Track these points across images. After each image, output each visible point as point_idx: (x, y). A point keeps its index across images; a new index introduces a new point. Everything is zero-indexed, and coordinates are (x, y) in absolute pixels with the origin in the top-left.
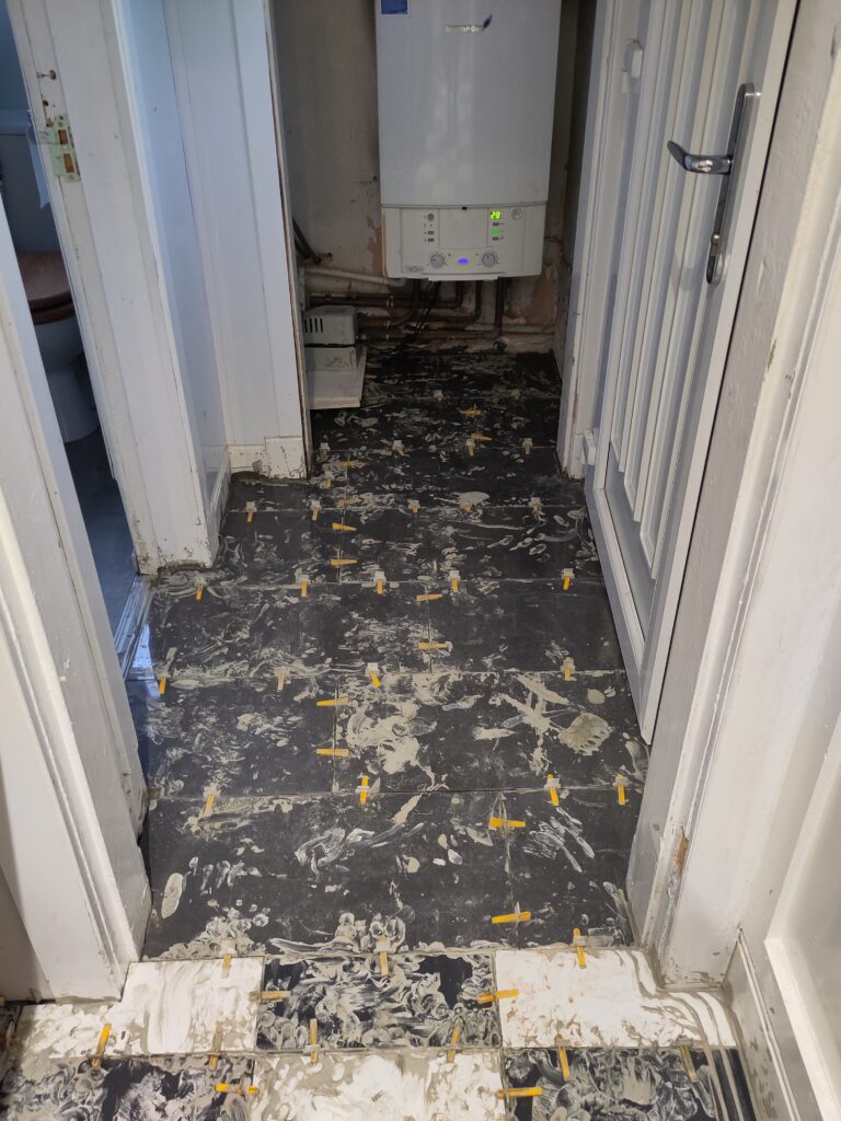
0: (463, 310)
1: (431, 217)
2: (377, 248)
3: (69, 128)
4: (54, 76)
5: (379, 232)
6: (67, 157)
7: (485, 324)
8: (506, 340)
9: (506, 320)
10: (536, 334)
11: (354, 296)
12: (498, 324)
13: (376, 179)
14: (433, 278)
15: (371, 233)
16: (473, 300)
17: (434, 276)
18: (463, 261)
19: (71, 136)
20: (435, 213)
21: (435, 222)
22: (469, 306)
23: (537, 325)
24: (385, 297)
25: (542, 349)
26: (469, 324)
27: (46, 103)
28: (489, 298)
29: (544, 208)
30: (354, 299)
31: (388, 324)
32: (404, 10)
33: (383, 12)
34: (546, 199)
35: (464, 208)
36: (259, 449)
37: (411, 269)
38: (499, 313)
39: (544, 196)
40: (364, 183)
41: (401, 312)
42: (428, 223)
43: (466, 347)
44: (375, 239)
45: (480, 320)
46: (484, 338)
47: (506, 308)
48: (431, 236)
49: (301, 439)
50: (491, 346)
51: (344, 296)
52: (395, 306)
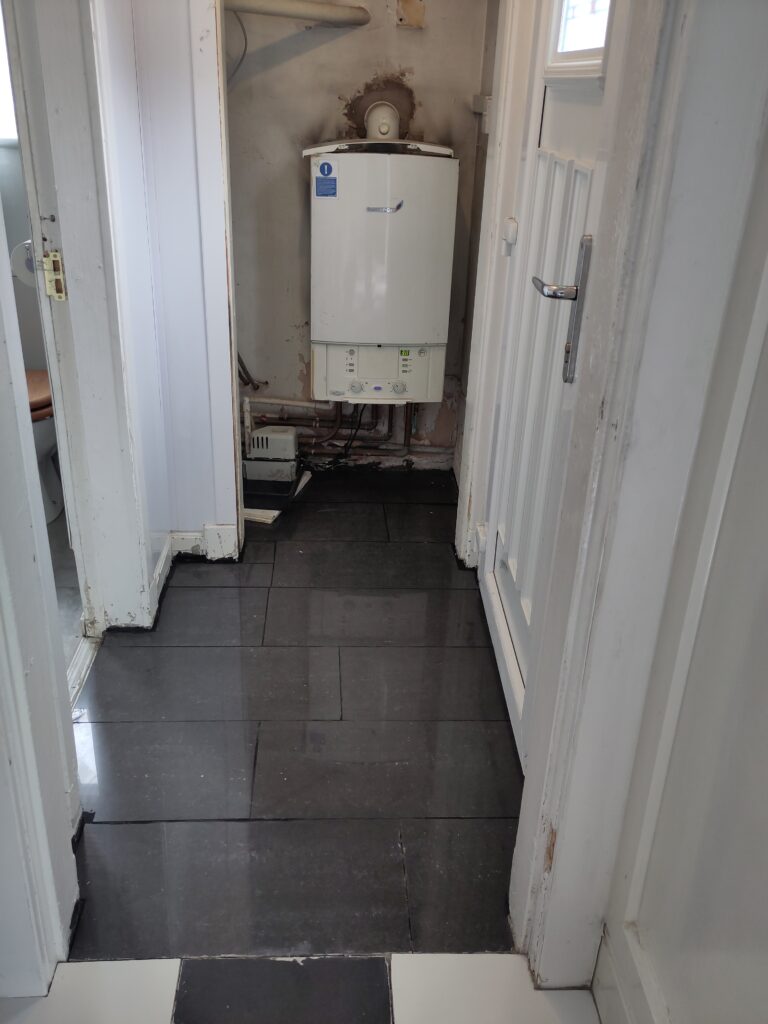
0: (378, 432)
1: (352, 352)
2: (306, 377)
3: (62, 259)
4: (53, 219)
5: (308, 366)
6: (57, 282)
7: (396, 444)
8: (414, 459)
9: (413, 441)
10: (438, 453)
11: (286, 416)
12: (407, 443)
13: (308, 323)
14: (353, 401)
15: (301, 366)
16: (386, 423)
17: (353, 399)
18: (378, 389)
19: (63, 265)
20: (355, 349)
21: (355, 357)
22: (383, 428)
23: (440, 446)
24: (313, 419)
25: (444, 466)
26: (383, 444)
27: (45, 239)
28: (400, 423)
29: (445, 348)
30: (284, 420)
31: (314, 441)
32: (334, 194)
33: (317, 195)
34: (446, 341)
35: (379, 346)
36: (198, 535)
37: (334, 393)
38: (408, 434)
39: (444, 338)
40: (298, 327)
41: (324, 431)
42: (350, 357)
43: (380, 463)
44: (305, 372)
45: (392, 441)
46: (395, 456)
47: (414, 431)
48: (351, 368)
49: (235, 527)
50: (401, 463)
51: (277, 416)
52: (320, 426)
